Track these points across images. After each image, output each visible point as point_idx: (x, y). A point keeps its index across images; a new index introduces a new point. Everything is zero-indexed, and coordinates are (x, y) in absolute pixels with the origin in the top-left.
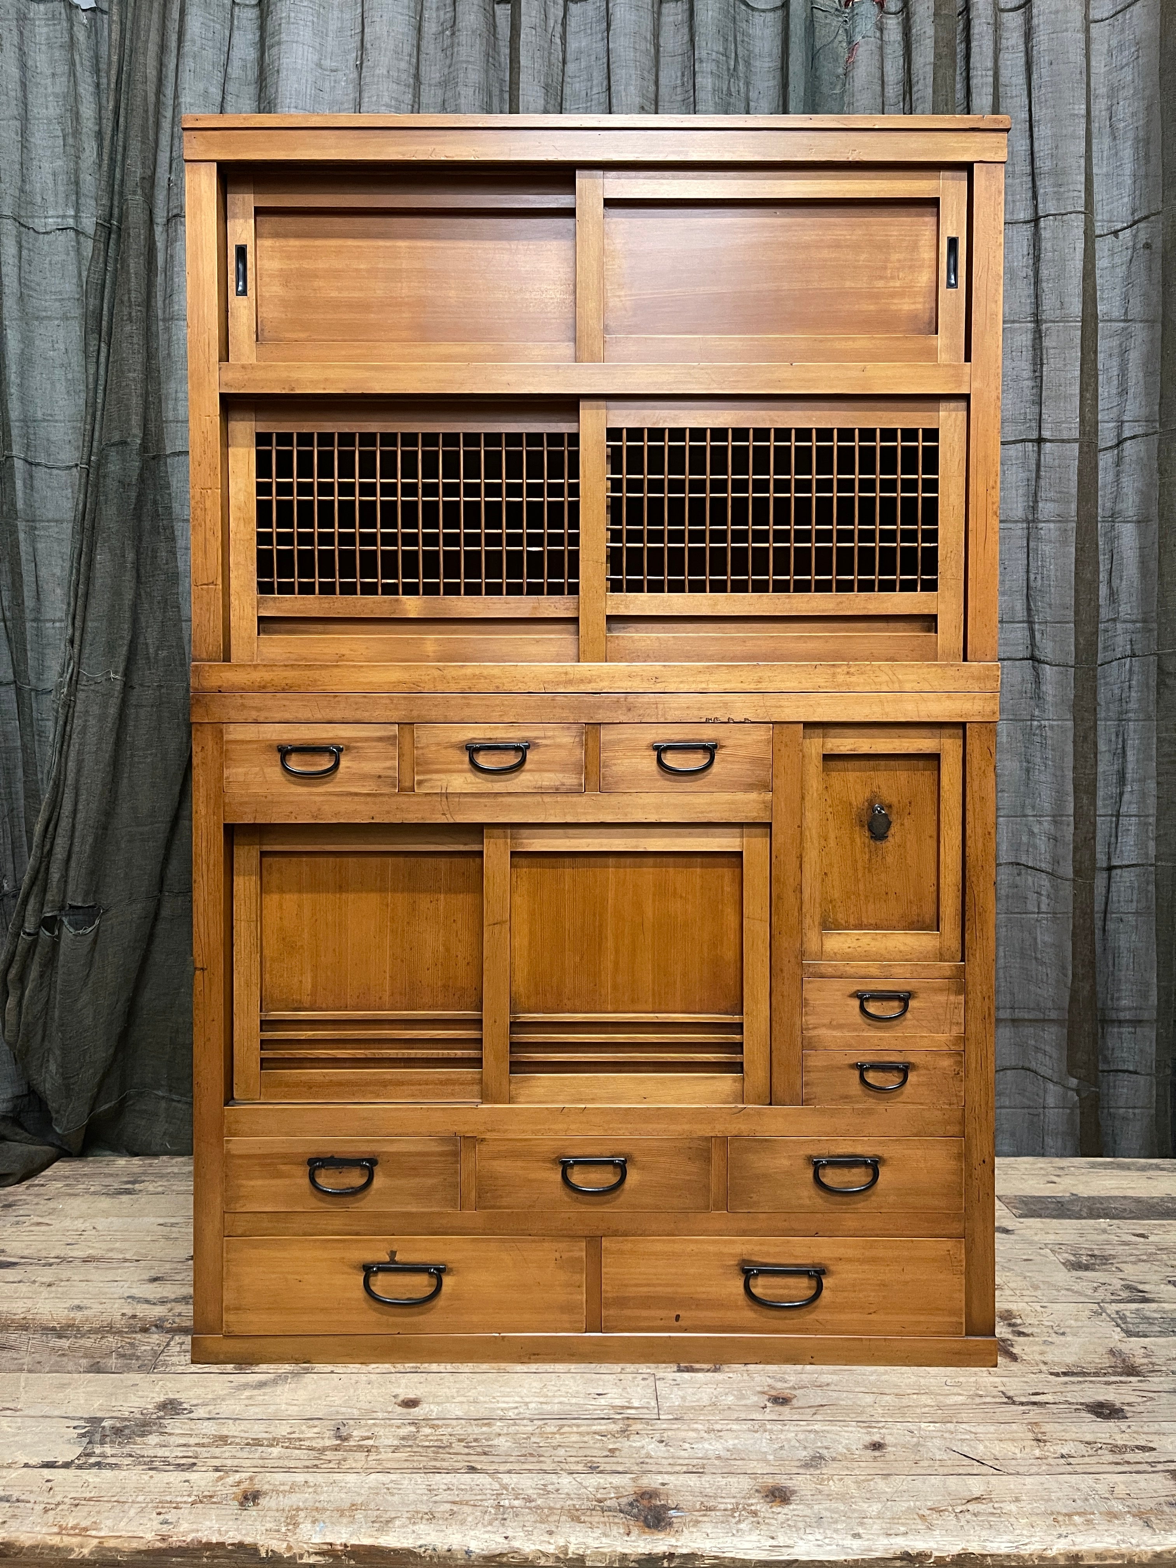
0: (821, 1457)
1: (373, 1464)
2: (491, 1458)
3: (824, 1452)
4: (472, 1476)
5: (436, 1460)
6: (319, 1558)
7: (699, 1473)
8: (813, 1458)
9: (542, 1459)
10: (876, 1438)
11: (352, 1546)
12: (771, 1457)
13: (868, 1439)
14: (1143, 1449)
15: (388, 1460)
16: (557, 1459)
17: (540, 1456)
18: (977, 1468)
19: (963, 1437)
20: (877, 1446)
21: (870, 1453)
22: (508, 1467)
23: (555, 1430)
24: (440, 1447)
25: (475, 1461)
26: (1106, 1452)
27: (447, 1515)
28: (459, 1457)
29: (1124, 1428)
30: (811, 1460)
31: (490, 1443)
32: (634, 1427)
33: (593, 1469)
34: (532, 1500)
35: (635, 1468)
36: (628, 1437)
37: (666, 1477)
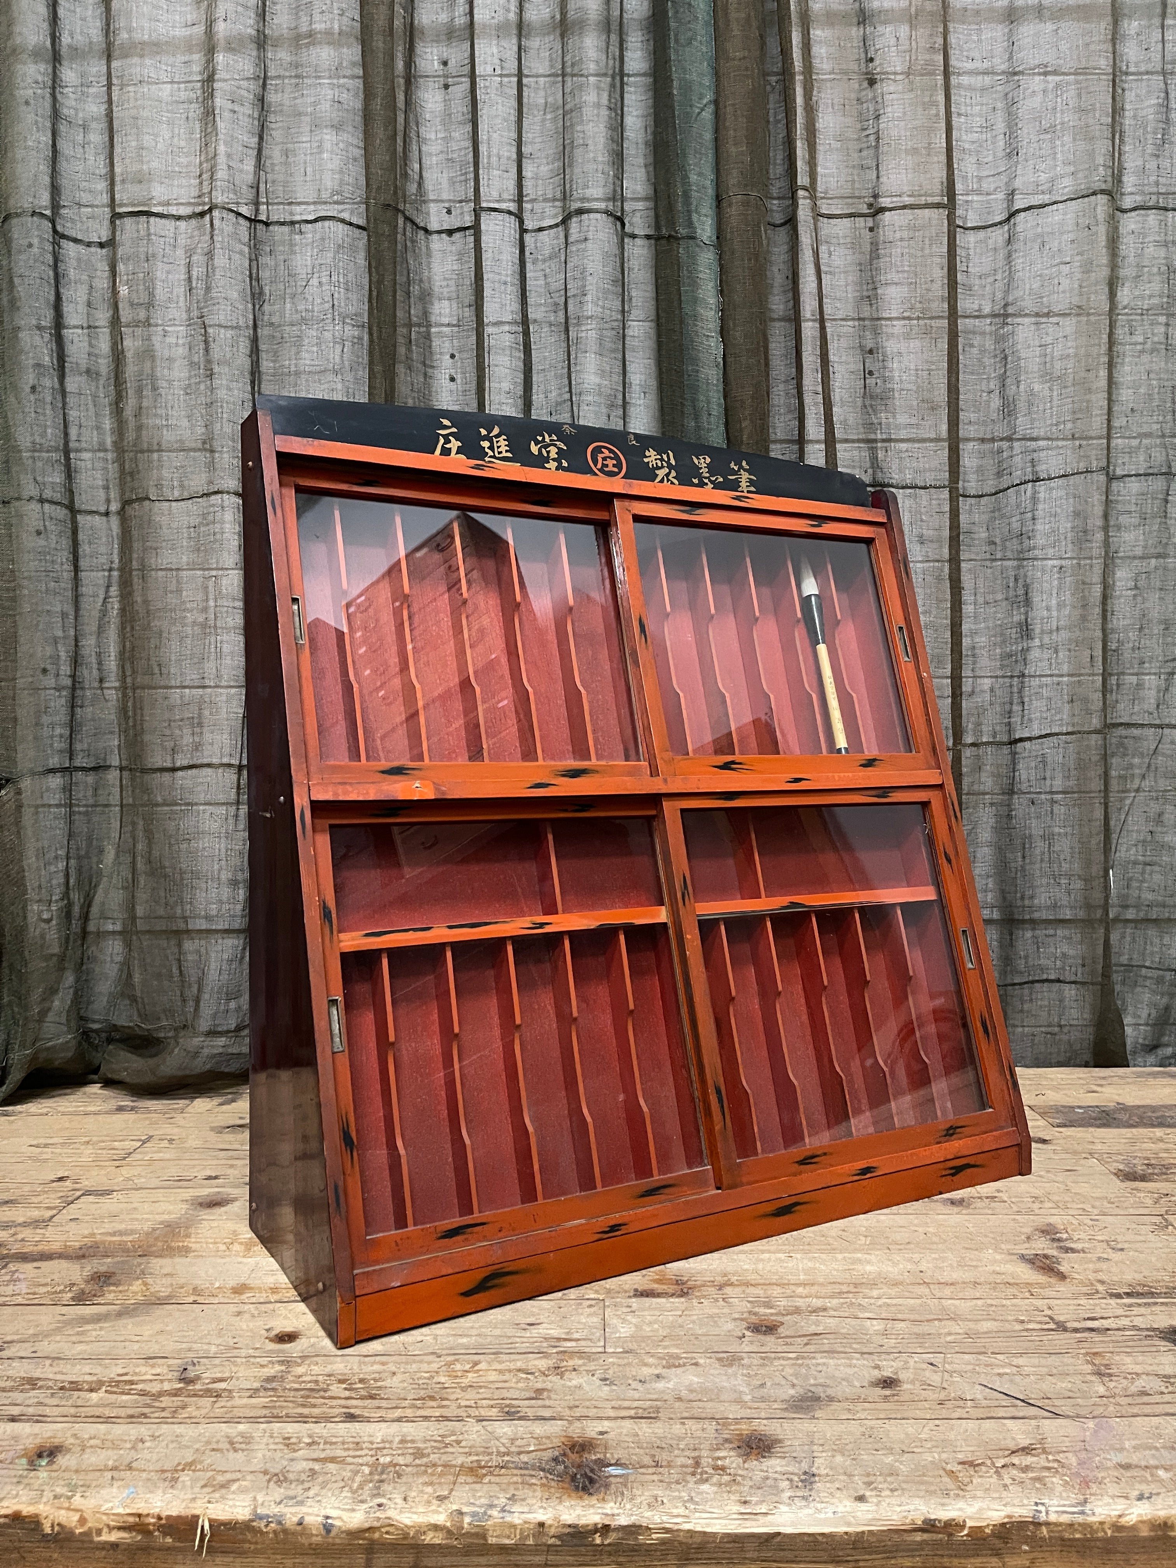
0: (817, 1399)
1: (221, 1412)
2: (378, 1403)
3: (818, 1390)
4: (348, 1425)
5: (304, 1406)
6: (123, 1534)
7: (651, 1417)
8: (803, 1398)
9: (445, 1403)
10: (888, 1373)
11: (168, 1517)
12: (746, 1398)
13: (876, 1374)
15: (244, 1406)
16: (464, 1403)
17: (443, 1399)
18: (1024, 1410)
19: (1001, 1371)
20: (888, 1383)
21: (880, 1392)
22: (398, 1413)
23: (467, 1367)
24: (313, 1390)
25: (357, 1407)
27: (303, 1476)
28: (335, 1402)
30: (802, 1401)
31: (380, 1384)
32: (571, 1363)
33: (511, 1414)
34: (423, 1455)
35: (567, 1412)
36: (562, 1375)
37: (606, 1423)
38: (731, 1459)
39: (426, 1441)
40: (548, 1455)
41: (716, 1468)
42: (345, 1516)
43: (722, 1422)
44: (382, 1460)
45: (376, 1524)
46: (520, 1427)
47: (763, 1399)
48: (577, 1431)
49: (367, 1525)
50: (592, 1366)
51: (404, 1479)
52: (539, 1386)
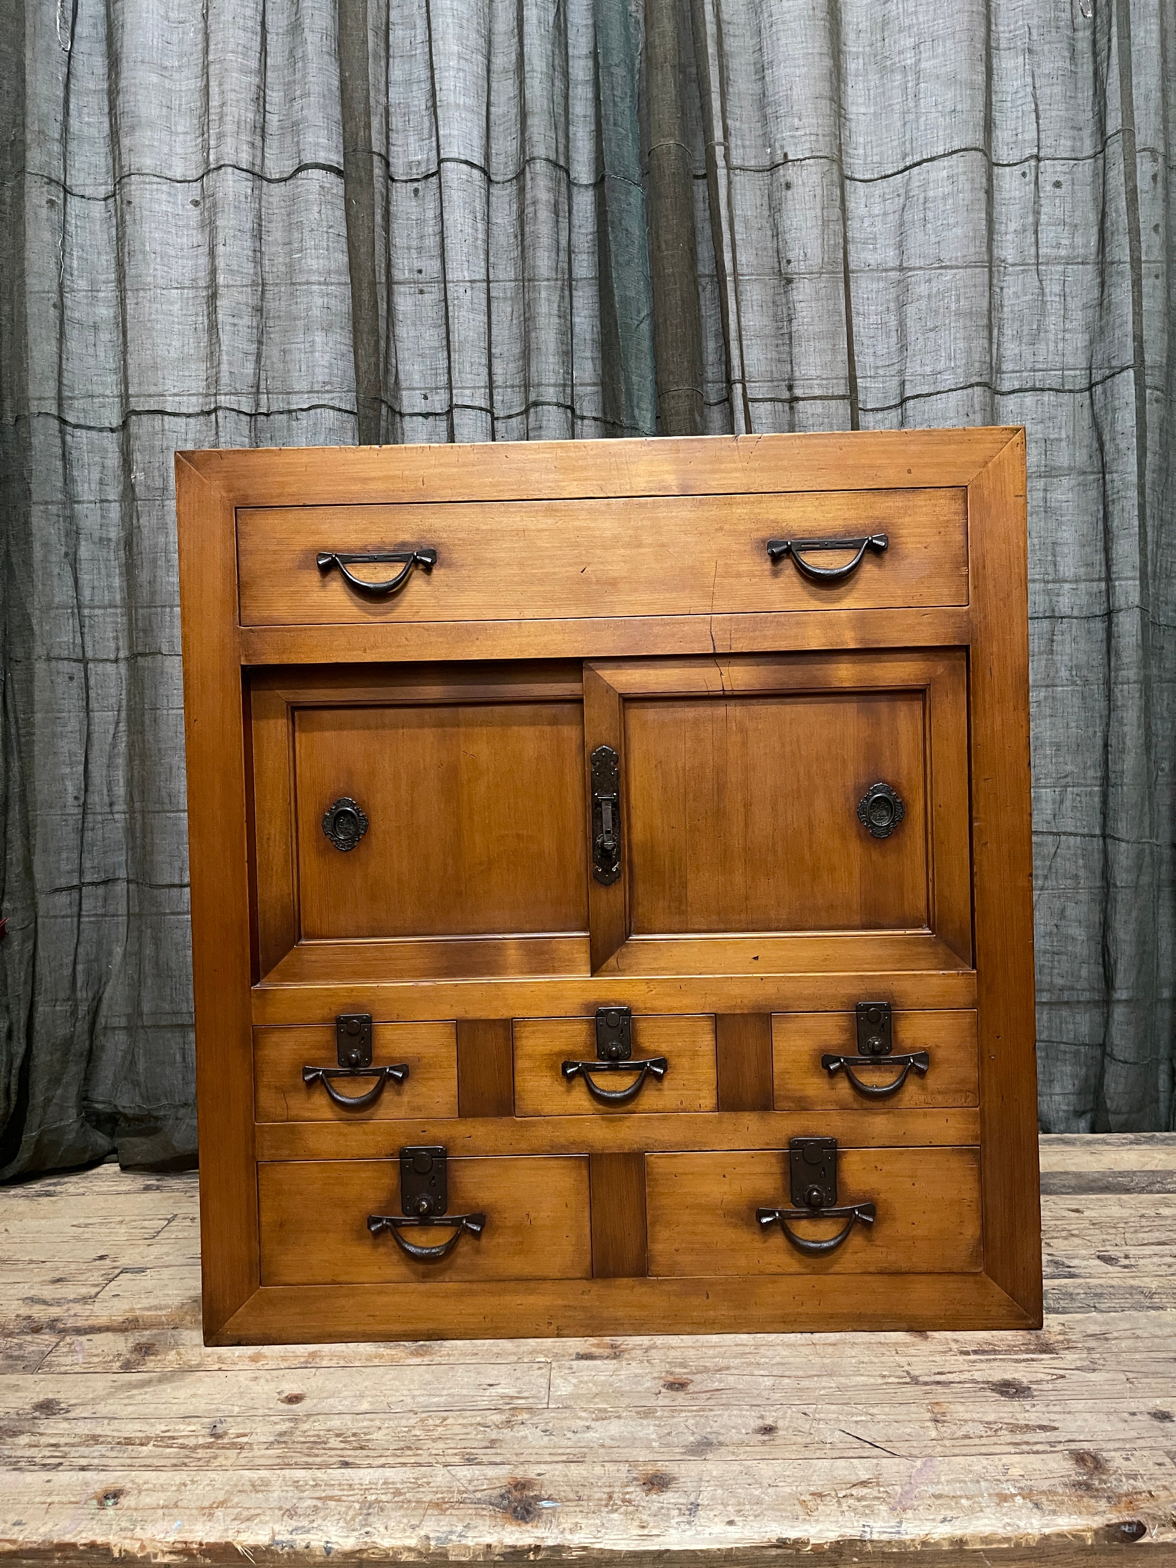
0: (710, 1444)
1: (243, 1462)
2: (365, 1452)
3: (712, 1437)
4: (343, 1470)
5: (309, 1456)
6: (174, 1557)
7: (579, 1461)
8: (699, 1444)
9: (420, 1452)
10: (769, 1422)
11: (207, 1544)
12: (655, 1444)
13: (760, 1423)
14: (1043, 1428)
15: (262, 1456)
16: (434, 1452)
17: (417, 1449)
18: (870, 1451)
19: (859, 1419)
20: (768, 1430)
21: (760, 1437)
22: (382, 1461)
23: (438, 1422)
24: (315, 1442)
25: (349, 1456)
26: (1006, 1433)
27: (309, 1511)
28: (333, 1453)
29: (1028, 1408)
30: (698, 1446)
31: (368, 1437)
32: (520, 1418)
33: (470, 1461)
34: (401, 1494)
35: (515, 1458)
36: (512, 1427)
37: (543, 1466)
38: (636, 1493)
39: (403, 1482)
40: (497, 1492)
41: (624, 1501)
42: (340, 1541)
43: (633, 1464)
44: (369, 1498)
45: (364, 1547)
46: (476, 1471)
47: (667, 1445)
48: (520, 1473)
49: (358, 1548)
50: (535, 1420)
51: (386, 1512)
52: (493, 1437)
